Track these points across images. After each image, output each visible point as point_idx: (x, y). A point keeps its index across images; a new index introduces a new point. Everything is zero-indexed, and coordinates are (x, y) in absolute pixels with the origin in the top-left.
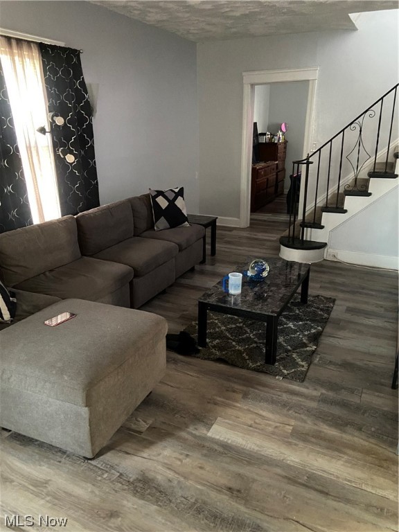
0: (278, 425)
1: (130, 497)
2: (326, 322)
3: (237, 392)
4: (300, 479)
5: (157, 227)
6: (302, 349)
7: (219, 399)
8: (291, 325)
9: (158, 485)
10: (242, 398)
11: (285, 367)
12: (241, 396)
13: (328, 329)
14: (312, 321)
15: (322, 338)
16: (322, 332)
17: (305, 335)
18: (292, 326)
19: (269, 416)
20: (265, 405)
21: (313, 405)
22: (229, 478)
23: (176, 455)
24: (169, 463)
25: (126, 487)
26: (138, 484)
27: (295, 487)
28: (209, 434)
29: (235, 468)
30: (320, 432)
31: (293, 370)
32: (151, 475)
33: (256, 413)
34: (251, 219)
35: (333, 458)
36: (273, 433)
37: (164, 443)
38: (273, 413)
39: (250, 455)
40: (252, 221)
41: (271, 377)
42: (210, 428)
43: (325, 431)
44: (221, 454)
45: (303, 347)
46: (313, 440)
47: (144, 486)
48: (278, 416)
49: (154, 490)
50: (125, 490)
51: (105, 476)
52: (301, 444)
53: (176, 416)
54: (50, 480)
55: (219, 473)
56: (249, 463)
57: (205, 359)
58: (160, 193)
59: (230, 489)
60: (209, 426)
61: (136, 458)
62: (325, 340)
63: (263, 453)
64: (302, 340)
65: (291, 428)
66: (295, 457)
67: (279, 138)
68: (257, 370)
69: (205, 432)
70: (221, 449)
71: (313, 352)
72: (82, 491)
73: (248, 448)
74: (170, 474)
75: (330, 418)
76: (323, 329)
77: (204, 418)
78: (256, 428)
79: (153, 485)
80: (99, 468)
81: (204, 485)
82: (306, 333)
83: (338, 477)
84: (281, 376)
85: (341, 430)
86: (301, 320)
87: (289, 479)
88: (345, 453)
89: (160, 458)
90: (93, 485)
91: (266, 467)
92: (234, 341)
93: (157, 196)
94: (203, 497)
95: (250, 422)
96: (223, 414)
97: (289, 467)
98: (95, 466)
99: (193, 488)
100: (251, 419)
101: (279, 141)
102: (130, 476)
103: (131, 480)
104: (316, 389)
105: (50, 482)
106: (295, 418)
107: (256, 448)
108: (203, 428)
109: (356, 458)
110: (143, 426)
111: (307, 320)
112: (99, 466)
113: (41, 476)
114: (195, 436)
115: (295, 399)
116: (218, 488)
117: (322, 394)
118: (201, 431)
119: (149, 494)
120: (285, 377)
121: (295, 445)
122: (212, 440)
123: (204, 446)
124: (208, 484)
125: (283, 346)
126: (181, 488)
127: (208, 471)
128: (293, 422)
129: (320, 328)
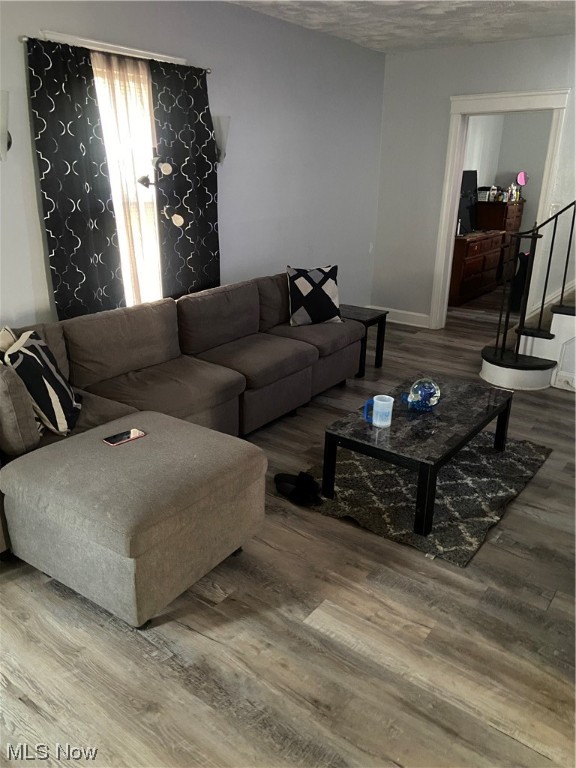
0: (410, 623)
1: (178, 687)
2: (526, 483)
3: (362, 569)
4: (421, 706)
5: (294, 321)
6: (476, 519)
7: (333, 574)
8: (469, 481)
9: (221, 679)
10: (368, 577)
11: (442, 542)
12: (365, 574)
13: (527, 494)
14: (505, 479)
15: (514, 506)
16: (516, 497)
17: (486, 499)
18: (470, 483)
19: (400, 609)
20: (398, 592)
21: (472, 603)
22: (319, 686)
23: (254, 642)
24: (241, 651)
25: (177, 674)
26: (194, 673)
27: (411, 717)
28: (307, 621)
29: (331, 675)
30: (472, 643)
31: (453, 548)
32: (213, 663)
33: (382, 602)
34: (448, 317)
35: (480, 685)
36: (399, 635)
37: (241, 623)
38: (407, 606)
39: (357, 660)
40: (451, 320)
41: (419, 553)
42: (310, 613)
43: (479, 643)
44: (316, 651)
45: (478, 516)
46: (457, 654)
47: (202, 678)
48: (412, 612)
49: (213, 684)
50: (174, 677)
51: (154, 654)
52: (437, 658)
53: (268, 588)
54: (84, 648)
55: (307, 677)
56: (353, 672)
57: (328, 515)
58: (302, 273)
59: (316, 701)
60: (309, 610)
61: (199, 637)
62: (517, 510)
63: (376, 660)
64: (480, 504)
65: (428, 631)
66: (423, 673)
67: (512, 195)
68: (399, 541)
69: (301, 617)
70: (317, 645)
71: (493, 526)
72: (121, 668)
73: (356, 650)
74: (240, 667)
75: (493, 627)
76: (519, 493)
77: (304, 598)
78: (375, 623)
79: (213, 677)
80: (149, 643)
81: (282, 690)
82: (490, 496)
83: (479, 714)
84: (433, 553)
85: (504, 646)
86: (488, 476)
87: (406, 704)
88: (500, 681)
89: (231, 643)
90: (137, 663)
91: (375, 680)
92: (375, 494)
93: (296, 277)
94: (276, 707)
95: (370, 614)
96: (333, 596)
97: (410, 687)
98: (145, 639)
99: (266, 692)
100: (372, 609)
101: (510, 199)
102: (187, 660)
103: (186, 666)
104: (482, 582)
105: (83, 651)
106: (439, 619)
107: (369, 652)
108: (299, 611)
109: (517, 691)
110: (220, 595)
111: (496, 477)
112: (150, 639)
113: (74, 640)
114: (286, 621)
115: (446, 590)
116: (300, 698)
117: (490, 589)
118: (297, 615)
119: (205, 689)
120: (439, 556)
121: (428, 656)
122: (309, 630)
123: (295, 637)
124: (287, 689)
125: (448, 511)
126: (249, 688)
127: (292, 672)
128: (433, 623)
129: (513, 491)
